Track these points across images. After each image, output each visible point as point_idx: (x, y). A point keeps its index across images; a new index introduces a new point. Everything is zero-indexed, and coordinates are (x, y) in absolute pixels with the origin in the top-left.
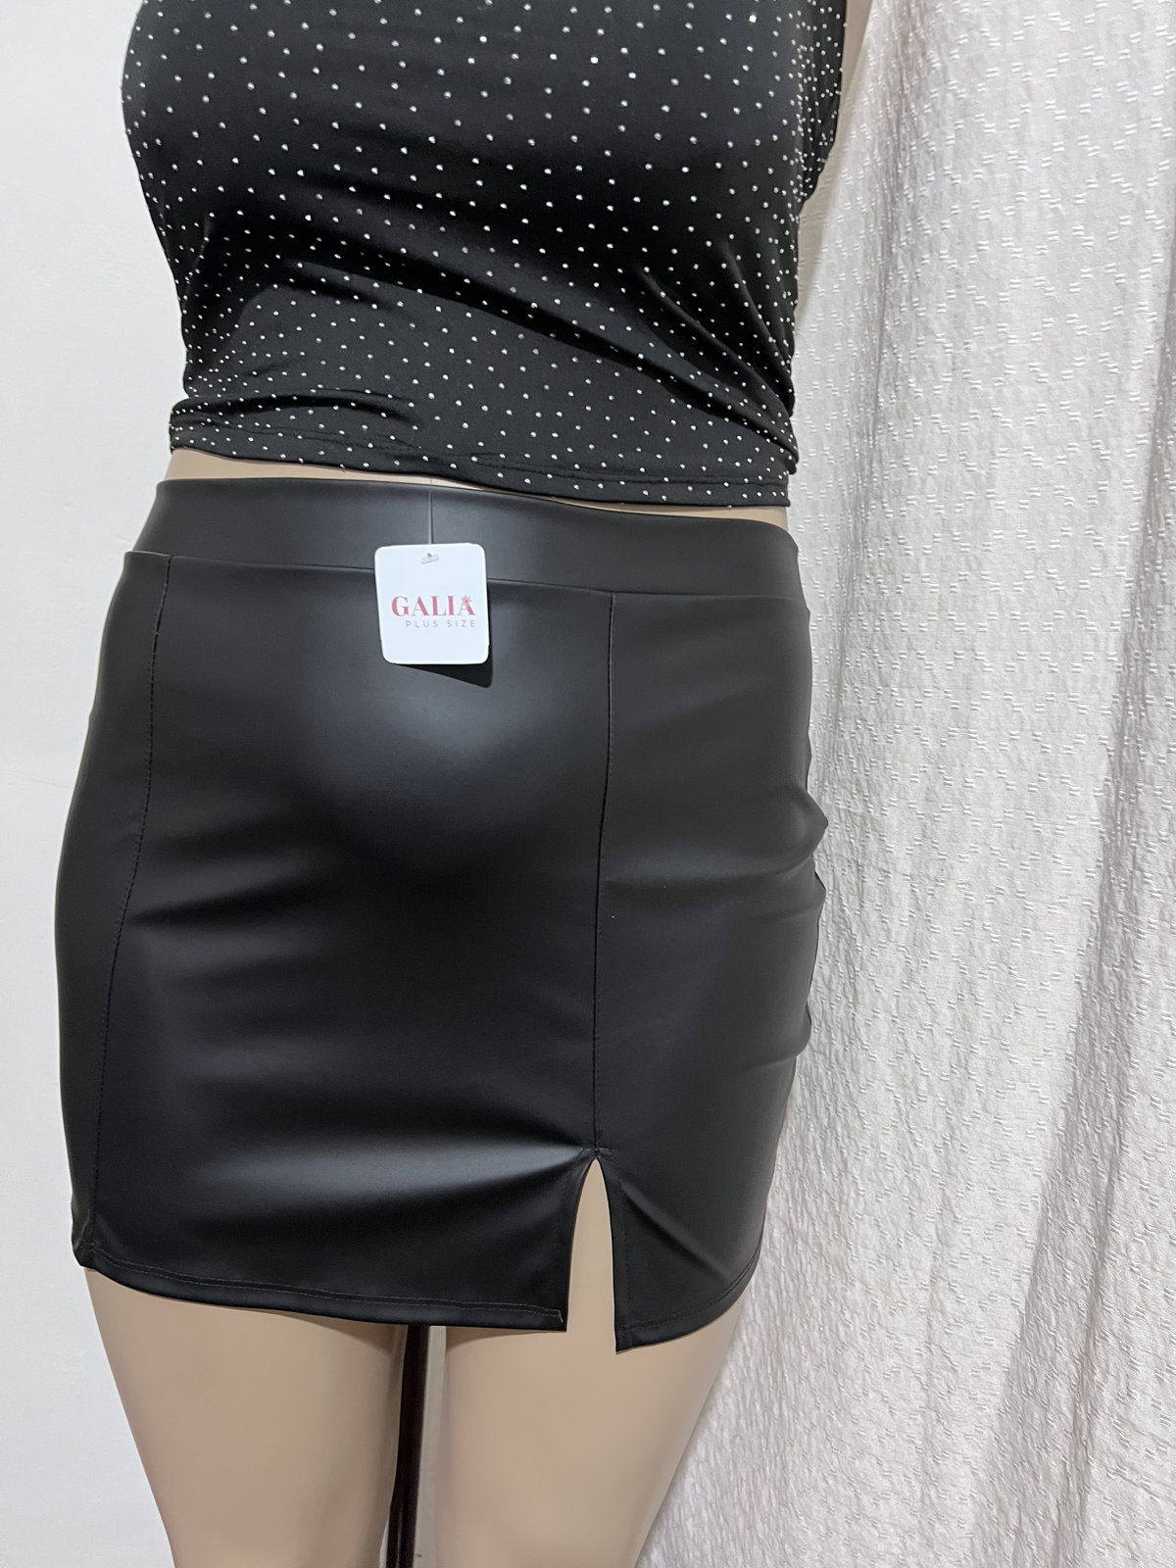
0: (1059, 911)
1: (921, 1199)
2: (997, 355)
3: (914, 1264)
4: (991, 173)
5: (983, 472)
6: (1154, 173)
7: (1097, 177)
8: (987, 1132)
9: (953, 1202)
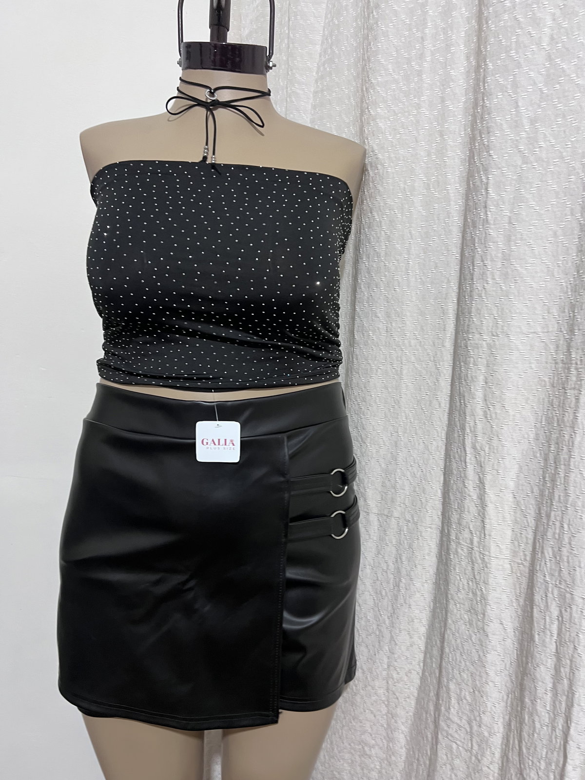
0: (429, 529)
1: (383, 637)
2: (402, 328)
3: (381, 661)
4: (399, 263)
5: (399, 369)
6: (453, 270)
7: (435, 269)
8: (406, 611)
9: (395, 638)
